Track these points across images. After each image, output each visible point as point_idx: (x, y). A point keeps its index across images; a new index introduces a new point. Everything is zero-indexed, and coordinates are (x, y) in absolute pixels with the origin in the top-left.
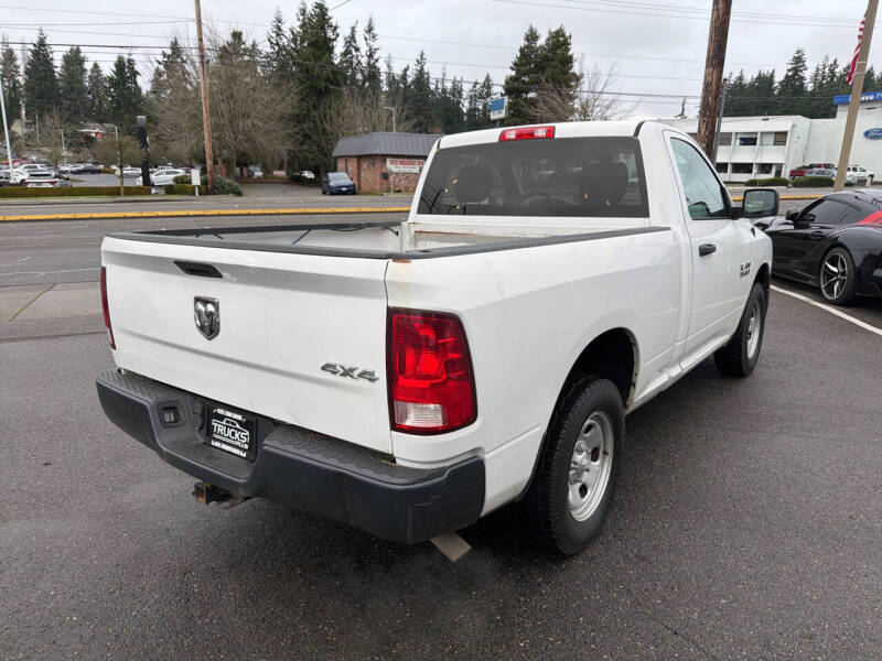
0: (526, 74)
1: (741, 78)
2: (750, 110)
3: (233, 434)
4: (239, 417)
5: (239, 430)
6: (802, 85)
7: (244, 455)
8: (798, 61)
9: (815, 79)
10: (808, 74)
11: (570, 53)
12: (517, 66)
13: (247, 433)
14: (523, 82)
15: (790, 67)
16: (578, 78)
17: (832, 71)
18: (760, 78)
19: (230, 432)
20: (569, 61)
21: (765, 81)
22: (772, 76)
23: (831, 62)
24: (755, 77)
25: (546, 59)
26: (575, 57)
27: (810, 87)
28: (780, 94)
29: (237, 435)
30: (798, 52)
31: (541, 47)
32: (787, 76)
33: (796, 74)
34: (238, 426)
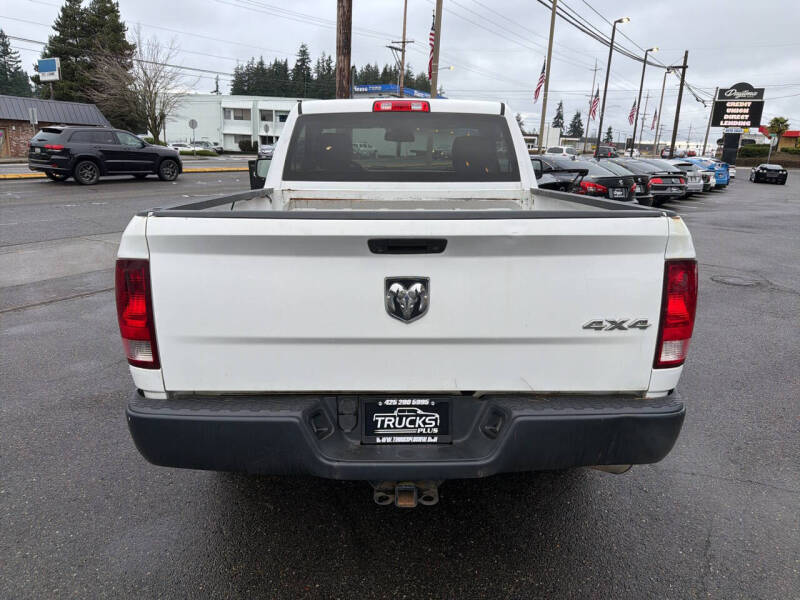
0: (74, 36)
1: (261, 63)
2: (273, 91)
3: (413, 422)
4: (425, 402)
5: (421, 416)
6: (309, 74)
7: (435, 440)
8: (304, 54)
9: (318, 71)
10: (312, 65)
11: (120, 21)
12: (59, 26)
13: (437, 416)
14: (70, 44)
15: (298, 58)
16: (132, 48)
17: (328, 65)
18: (277, 64)
19: (406, 422)
20: (119, 29)
21: (280, 68)
22: (286, 64)
23: (327, 58)
24: (273, 63)
25: (94, 24)
26: (126, 25)
27: (315, 76)
28: (294, 79)
29: (419, 422)
30: (303, 46)
31: (85, 9)
32: (297, 66)
33: (303, 64)
34: (420, 412)
